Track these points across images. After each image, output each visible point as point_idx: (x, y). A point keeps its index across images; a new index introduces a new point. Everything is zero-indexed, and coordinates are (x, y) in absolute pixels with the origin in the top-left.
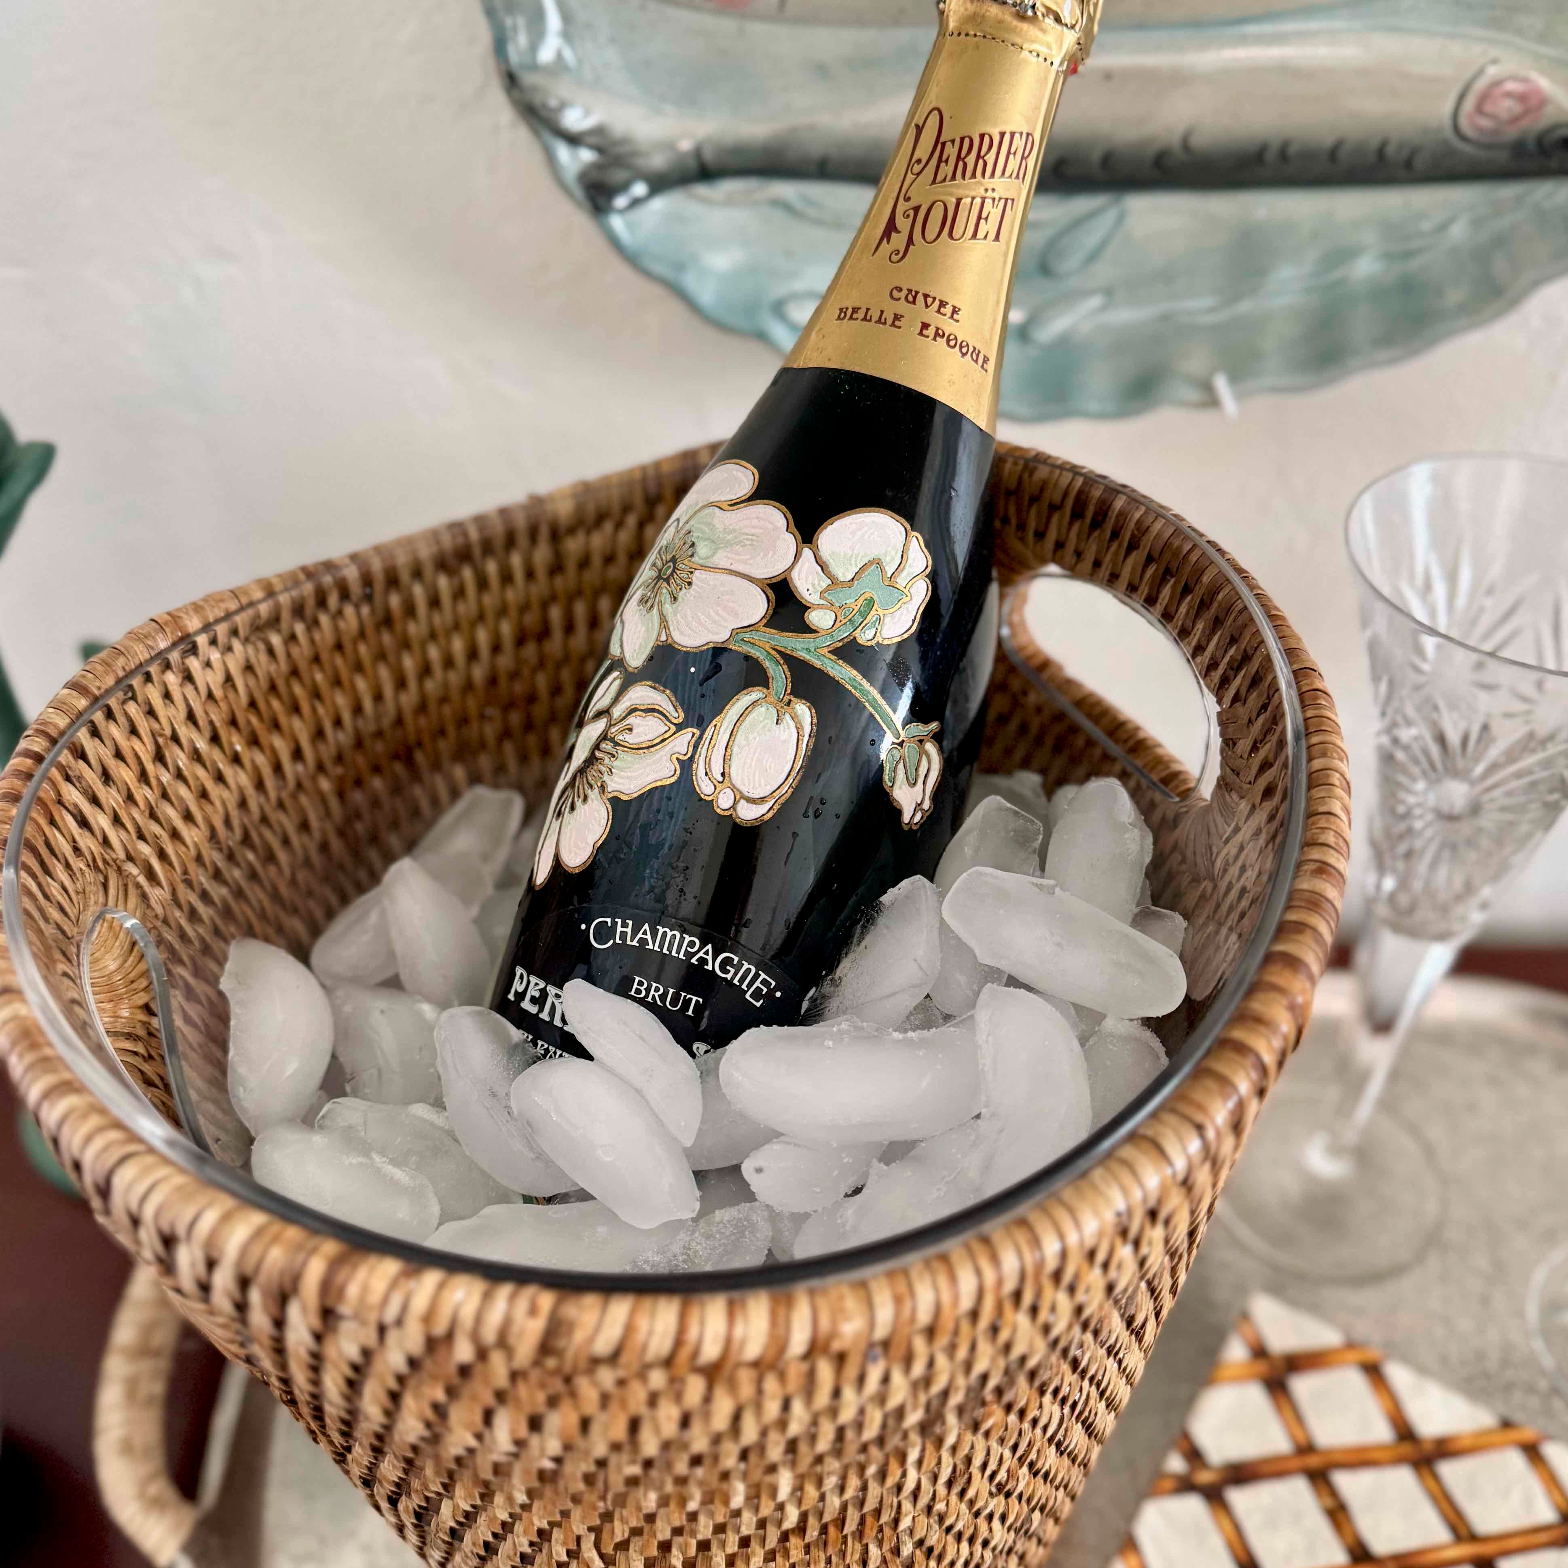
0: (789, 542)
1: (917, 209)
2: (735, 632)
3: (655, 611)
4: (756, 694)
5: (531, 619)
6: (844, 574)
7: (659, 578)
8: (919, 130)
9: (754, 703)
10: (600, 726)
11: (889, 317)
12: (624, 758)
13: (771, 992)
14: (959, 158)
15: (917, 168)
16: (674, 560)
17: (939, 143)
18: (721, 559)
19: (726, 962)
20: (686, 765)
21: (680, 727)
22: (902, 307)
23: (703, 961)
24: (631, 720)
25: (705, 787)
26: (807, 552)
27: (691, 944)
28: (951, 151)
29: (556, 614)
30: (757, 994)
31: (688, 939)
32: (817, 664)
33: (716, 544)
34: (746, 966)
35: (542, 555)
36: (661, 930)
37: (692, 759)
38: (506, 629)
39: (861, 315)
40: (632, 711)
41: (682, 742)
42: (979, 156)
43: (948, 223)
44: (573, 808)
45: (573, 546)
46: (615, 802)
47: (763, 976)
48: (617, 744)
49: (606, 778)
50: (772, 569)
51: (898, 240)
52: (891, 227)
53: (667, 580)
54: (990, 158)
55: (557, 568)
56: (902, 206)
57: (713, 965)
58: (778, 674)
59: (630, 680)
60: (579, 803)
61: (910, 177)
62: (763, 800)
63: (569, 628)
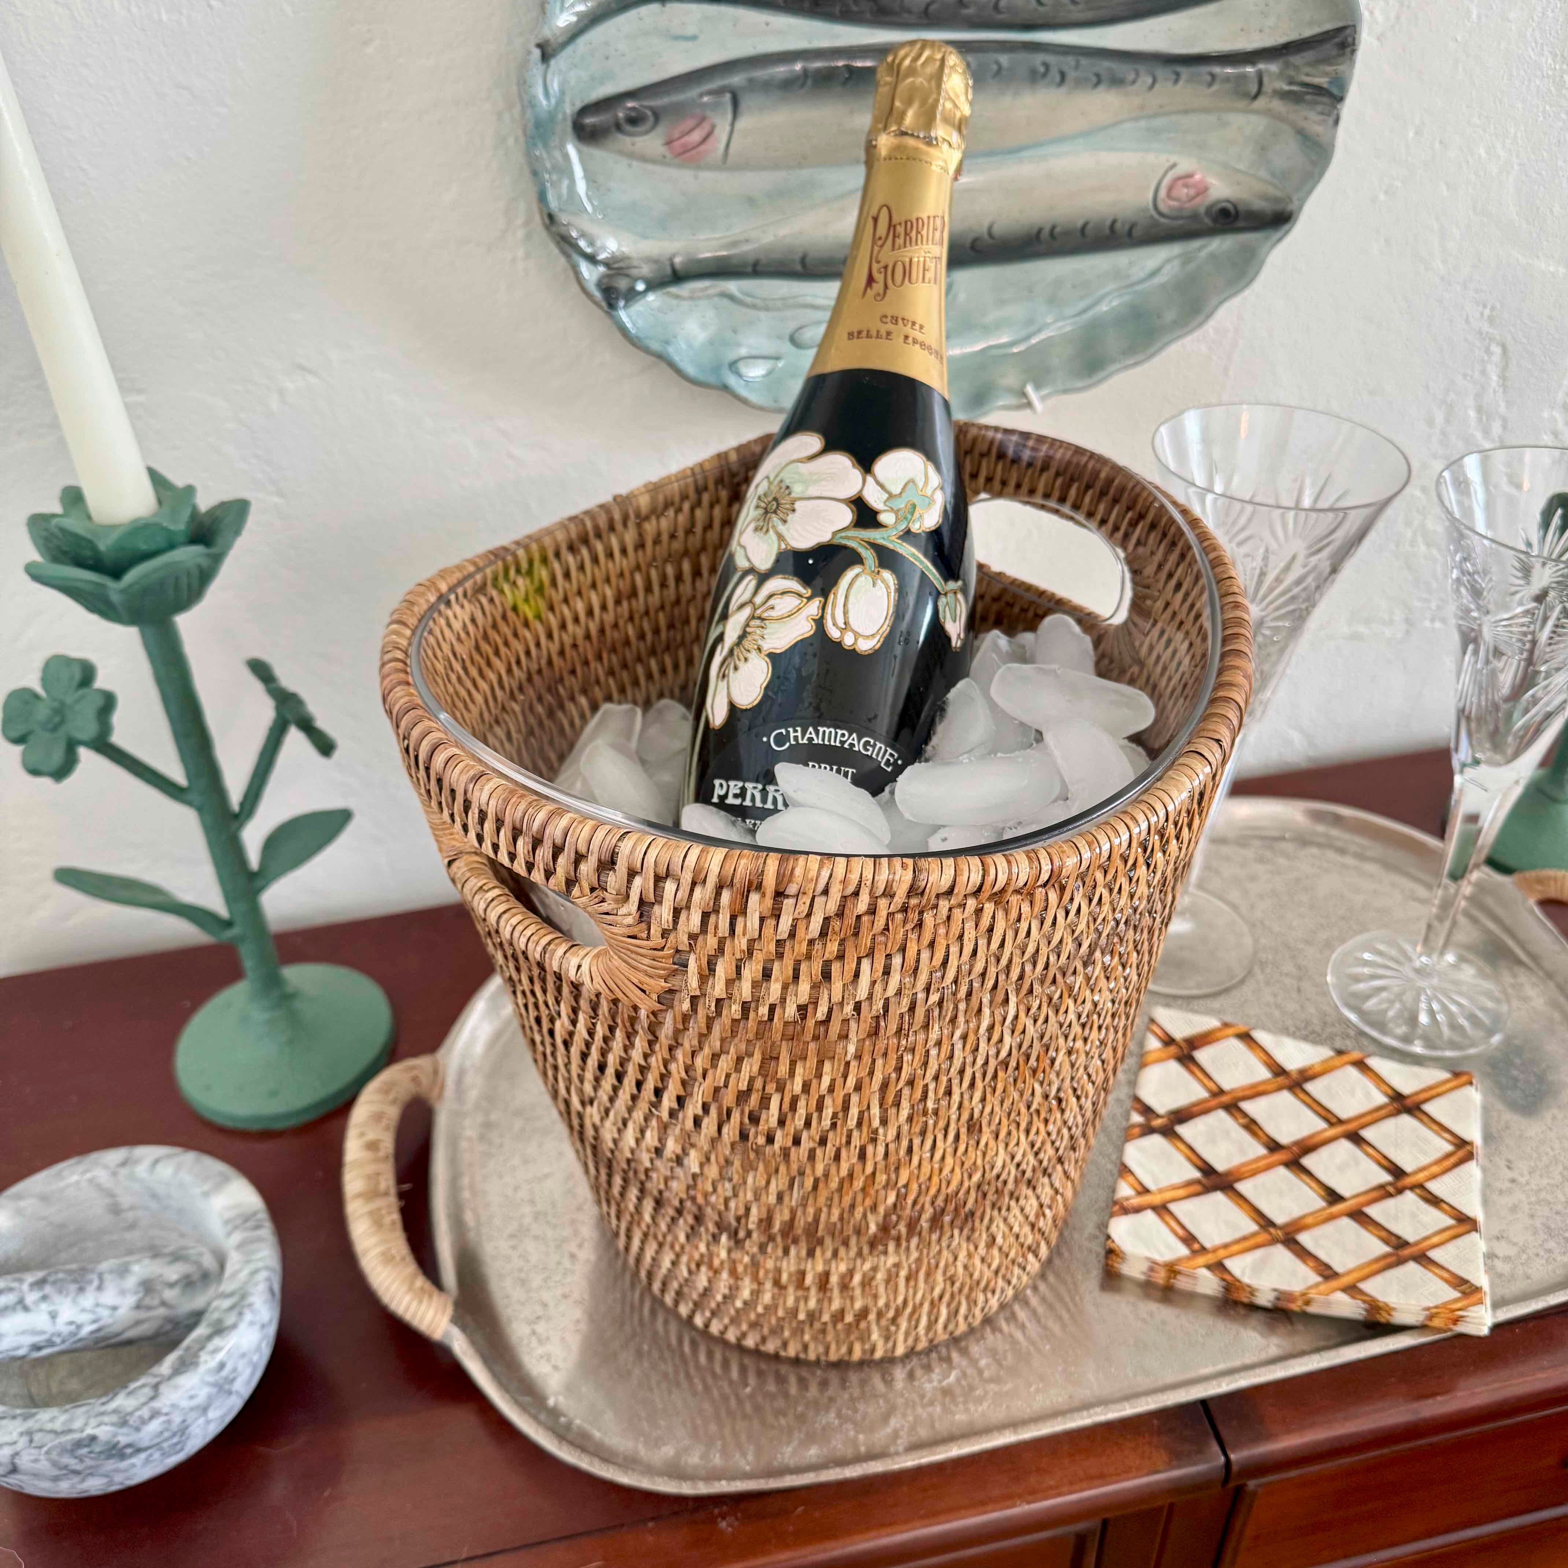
0: (856, 474)
1: (886, 267)
2: (835, 534)
3: (771, 532)
4: (856, 570)
5: (625, 585)
6: (896, 490)
7: (766, 512)
8: (876, 220)
9: (857, 576)
10: (747, 611)
11: (883, 333)
12: (771, 627)
13: (896, 761)
14: (906, 234)
15: (880, 243)
16: (775, 499)
17: (891, 226)
18: (813, 491)
19: (867, 743)
20: (820, 622)
21: (809, 599)
22: (890, 327)
23: (852, 745)
24: (771, 602)
25: (834, 633)
26: (869, 479)
27: (843, 735)
28: (900, 230)
29: (639, 579)
30: (888, 763)
31: (840, 732)
32: (891, 546)
33: (806, 483)
34: (879, 745)
35: (630, 537)
36: (821, 729)
37: (822, 617)
38: (609, 593)
39: (864, 334)
40: (770, 596)
41: (814, 607)
42: (918, 232)
43: (907, 273)
44: (736, 668)
45: (650, 528)
46: (773, 657)
47: (889, 751)
48: (763, 619)
49: (760, 642)
50: (851, 492)
51: (878, 287)
52: (871, 280)
53: (775, 512)
54: (924, 232)
55: (640, 545)
56: (875, 267)
57: (859, 747)
58: (868, 555)
59: (763, 578)
60: (741, 664)
61: (876, 249)
62: (873, 635)
63: (649, 589)
